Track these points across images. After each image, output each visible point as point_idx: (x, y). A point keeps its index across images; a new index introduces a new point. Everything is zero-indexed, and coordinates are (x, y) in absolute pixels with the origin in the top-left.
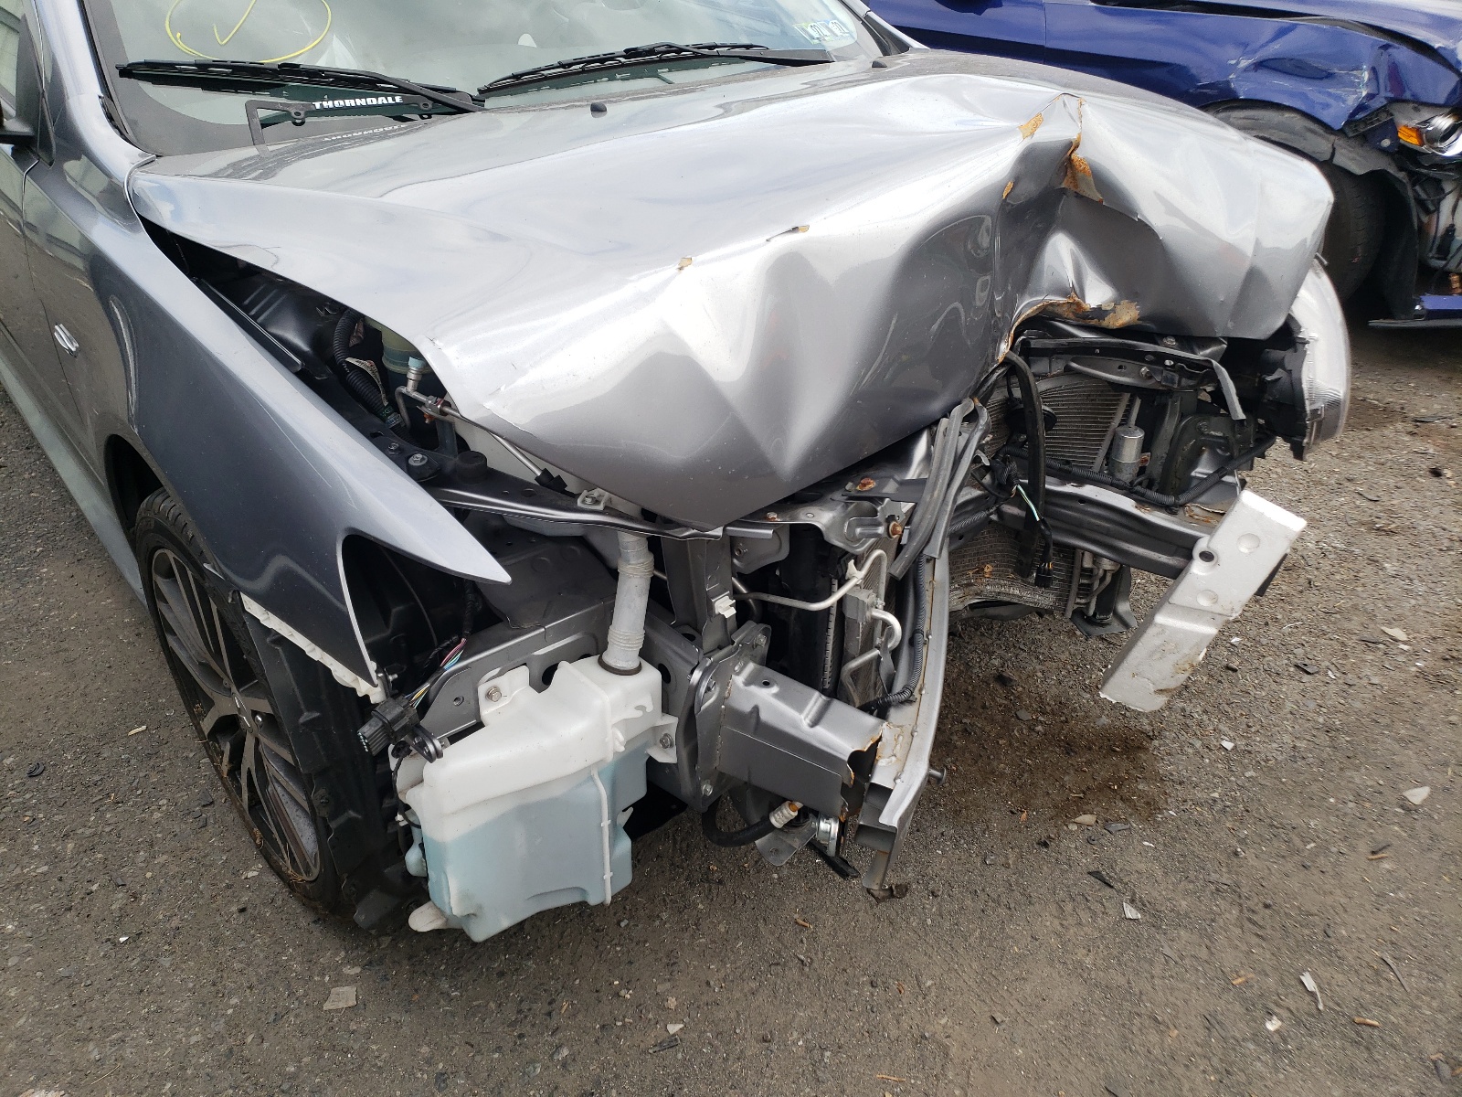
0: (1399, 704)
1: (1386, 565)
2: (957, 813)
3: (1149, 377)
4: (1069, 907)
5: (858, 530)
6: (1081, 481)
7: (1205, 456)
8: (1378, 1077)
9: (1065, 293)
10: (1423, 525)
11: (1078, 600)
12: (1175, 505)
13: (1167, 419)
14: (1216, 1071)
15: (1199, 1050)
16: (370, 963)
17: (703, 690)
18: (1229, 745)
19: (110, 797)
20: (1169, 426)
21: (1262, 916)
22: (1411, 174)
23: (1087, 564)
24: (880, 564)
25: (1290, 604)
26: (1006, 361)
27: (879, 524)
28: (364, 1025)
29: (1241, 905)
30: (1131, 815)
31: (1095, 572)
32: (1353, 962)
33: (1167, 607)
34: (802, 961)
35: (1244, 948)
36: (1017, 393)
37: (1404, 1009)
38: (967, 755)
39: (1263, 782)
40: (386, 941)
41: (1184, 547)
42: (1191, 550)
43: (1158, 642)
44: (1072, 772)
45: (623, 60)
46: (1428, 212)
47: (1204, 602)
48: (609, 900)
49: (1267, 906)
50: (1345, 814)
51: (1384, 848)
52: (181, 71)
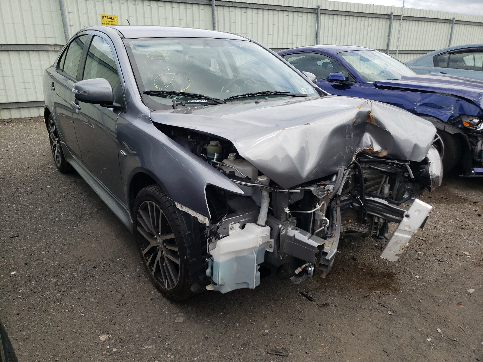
0: (467, 270)
1: (464, 237)
2: (342, 289)
3: (390, 169)
4: (373, 311)
5: (320, 193)
6: (374, 197)
7: (407, 192)
8: (458, 352)
9: (369, 147)
10: (475, 228)
11: (374, 231)
12: (399, 203)
13: (396, 183)
14: (413, 348)
15: (409, 344)
16: (186, 313)
17: (282, 229)
18: (417, 277)
19: (114, 274)
20: (397, 185)
21: (427, 316)
22: (468, 135)
23: (376, 221)
24: (324, 205)
25: (436, 245)
26: (354, 163)
27: (325, 191)
28: (186, 326)
29: (420, 313)
30: (390, 291)
31: (378, 223)
32: (452, 327)
33: (397, 230)
34: (300, 319)
35: (421, 322)
36: (357, 173)
37: (466, 338)
38: (344, 276)
39: (427, 286)
40: (190, 308)
41: (401, 214)
42: (403, 215)
43: (395, 240)
44: (373, 281)
45: (258, 94)
46: (474, 145)
47: (407, 229)
48: (254, 288)
49: (428, 314)
50: (451, 295)
51: (461, 302)
52: (158, 93)
